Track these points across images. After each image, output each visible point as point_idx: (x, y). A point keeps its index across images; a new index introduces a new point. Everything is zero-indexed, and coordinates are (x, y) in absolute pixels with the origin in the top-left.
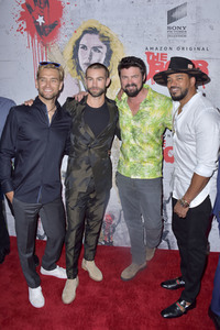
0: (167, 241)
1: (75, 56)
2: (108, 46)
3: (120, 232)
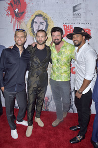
0: (72, 109)
1: (32, 26)
3: (51, 105)
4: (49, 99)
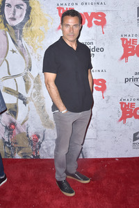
2: (28, 4)
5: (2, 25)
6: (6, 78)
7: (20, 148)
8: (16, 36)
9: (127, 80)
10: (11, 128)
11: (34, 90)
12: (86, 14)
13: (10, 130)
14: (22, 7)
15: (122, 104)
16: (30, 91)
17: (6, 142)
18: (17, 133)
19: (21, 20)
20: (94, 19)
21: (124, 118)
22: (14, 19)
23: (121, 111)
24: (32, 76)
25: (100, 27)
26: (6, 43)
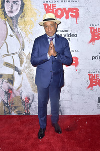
2: (22, 1)
4: (29, 99)
5: (3, 16)
6: (6, 56)
7: (16, 107)
8: (13, 24)
9: (94, 58)
10: (9, 92)
11: (27, 65)
12: (65, 9)
13: (8, 94)
14: (18, 2)
15: (90, 75)
16: (23, 66)
17: (5, 103)
18: (14, 96)
19: (17, 12)
20: (71, 13)
21: (91, 86)
22: (12, 12)
23: (89, 81)
24: (25, 54)
25: (75, 19)
26: (6, 29)
